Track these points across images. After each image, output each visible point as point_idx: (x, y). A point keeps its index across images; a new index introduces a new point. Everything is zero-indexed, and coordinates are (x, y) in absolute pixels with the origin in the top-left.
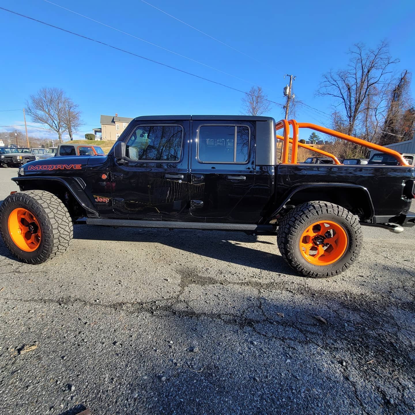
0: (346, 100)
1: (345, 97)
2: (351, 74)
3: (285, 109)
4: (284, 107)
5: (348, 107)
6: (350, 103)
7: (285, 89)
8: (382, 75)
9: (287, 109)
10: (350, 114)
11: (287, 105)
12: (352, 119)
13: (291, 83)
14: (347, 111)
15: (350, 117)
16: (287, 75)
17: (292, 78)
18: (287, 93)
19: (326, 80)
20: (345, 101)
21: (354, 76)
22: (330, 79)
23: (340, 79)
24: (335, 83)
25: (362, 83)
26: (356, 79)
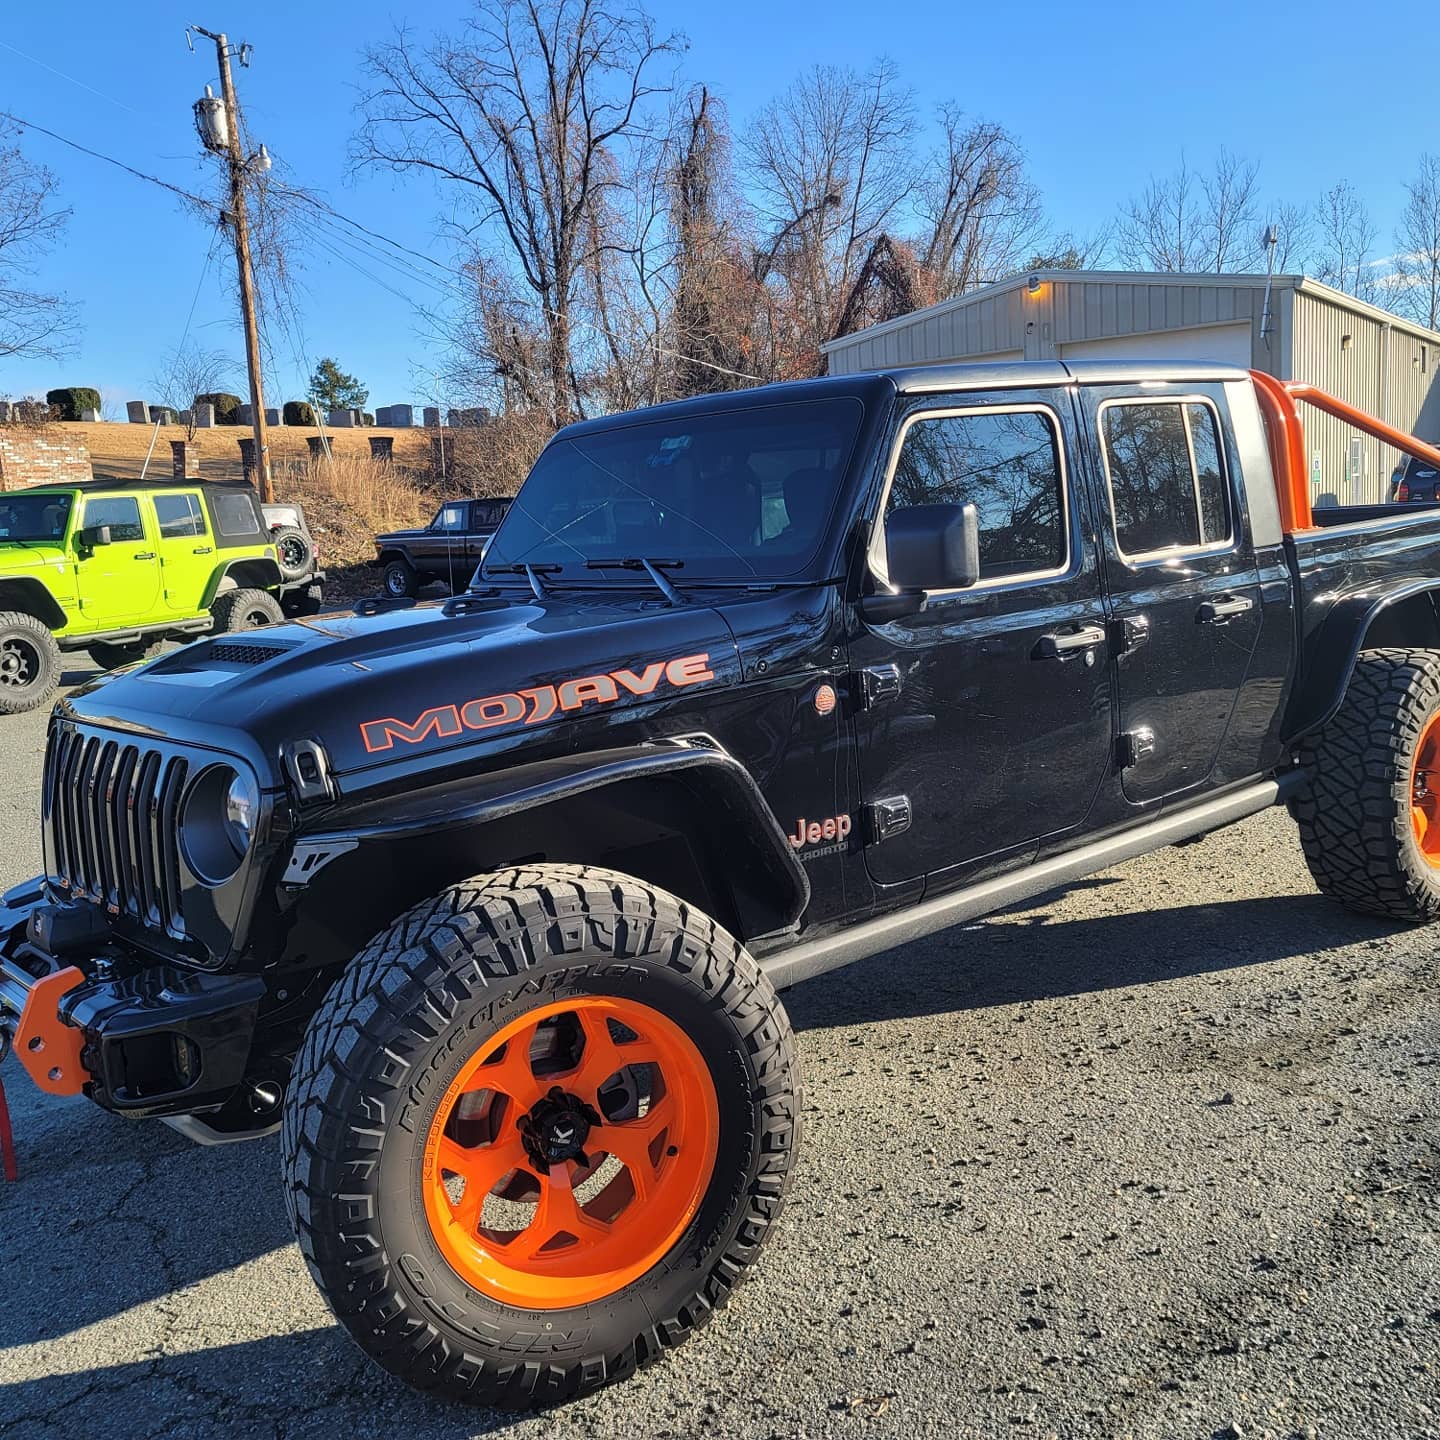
0: (506, 201)
1: (502, 187)
2: (494, 70)
3: (232, 230)
4: (223, 218)
5: (523, 234)
6: (531, 217)
7: (204, 109)
8: (634, 97)
9: (239, 231)
10: (542, 274)
11: (237, 209)
12: (553, 294)
13: (229, 80)
14: (523, 256)
15: (543, 287)
16: (202, 31)
17: (226, 52)
18: (218, 135)
19: (385, 82)
20: (501, 201)
21: (512, 84)
22: (410, 86)
23: (456, 91)
24: (435, 108)
25: (559, 122)
26: (523, 100)
